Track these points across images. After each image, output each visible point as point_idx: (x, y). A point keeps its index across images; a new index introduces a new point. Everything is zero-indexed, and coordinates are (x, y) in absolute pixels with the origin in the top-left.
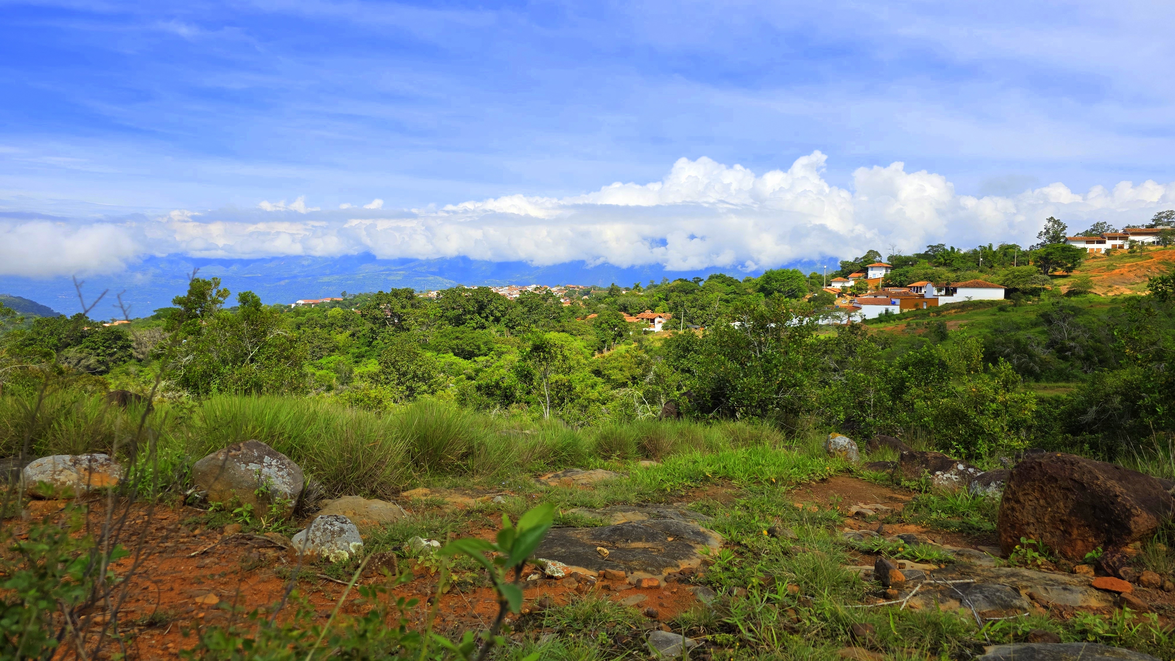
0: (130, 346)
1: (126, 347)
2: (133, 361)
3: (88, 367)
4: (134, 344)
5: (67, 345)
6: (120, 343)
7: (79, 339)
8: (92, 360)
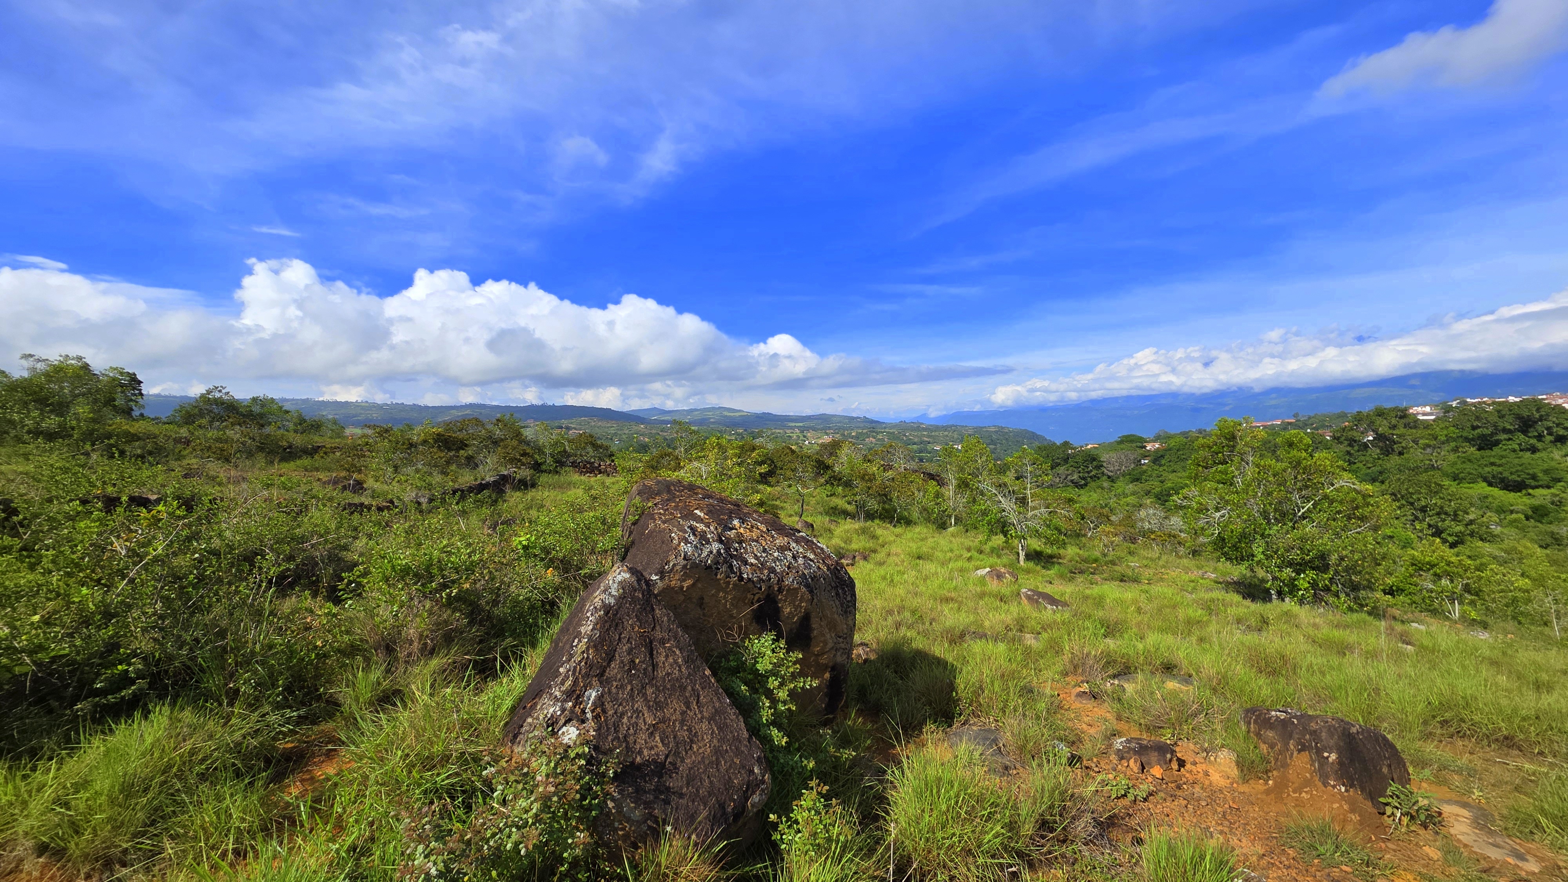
0: (1102, 466)
1: (1099, 467)
2: (1105, 478)
3: (1072, 481)
4: (1105, 464)
5: (1058, 465)
6: (1095, 463)
7: (1066, 460)
8: (1075, 477)
